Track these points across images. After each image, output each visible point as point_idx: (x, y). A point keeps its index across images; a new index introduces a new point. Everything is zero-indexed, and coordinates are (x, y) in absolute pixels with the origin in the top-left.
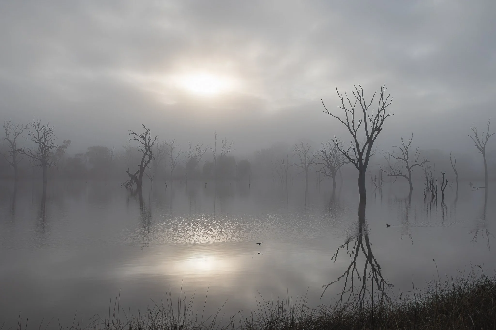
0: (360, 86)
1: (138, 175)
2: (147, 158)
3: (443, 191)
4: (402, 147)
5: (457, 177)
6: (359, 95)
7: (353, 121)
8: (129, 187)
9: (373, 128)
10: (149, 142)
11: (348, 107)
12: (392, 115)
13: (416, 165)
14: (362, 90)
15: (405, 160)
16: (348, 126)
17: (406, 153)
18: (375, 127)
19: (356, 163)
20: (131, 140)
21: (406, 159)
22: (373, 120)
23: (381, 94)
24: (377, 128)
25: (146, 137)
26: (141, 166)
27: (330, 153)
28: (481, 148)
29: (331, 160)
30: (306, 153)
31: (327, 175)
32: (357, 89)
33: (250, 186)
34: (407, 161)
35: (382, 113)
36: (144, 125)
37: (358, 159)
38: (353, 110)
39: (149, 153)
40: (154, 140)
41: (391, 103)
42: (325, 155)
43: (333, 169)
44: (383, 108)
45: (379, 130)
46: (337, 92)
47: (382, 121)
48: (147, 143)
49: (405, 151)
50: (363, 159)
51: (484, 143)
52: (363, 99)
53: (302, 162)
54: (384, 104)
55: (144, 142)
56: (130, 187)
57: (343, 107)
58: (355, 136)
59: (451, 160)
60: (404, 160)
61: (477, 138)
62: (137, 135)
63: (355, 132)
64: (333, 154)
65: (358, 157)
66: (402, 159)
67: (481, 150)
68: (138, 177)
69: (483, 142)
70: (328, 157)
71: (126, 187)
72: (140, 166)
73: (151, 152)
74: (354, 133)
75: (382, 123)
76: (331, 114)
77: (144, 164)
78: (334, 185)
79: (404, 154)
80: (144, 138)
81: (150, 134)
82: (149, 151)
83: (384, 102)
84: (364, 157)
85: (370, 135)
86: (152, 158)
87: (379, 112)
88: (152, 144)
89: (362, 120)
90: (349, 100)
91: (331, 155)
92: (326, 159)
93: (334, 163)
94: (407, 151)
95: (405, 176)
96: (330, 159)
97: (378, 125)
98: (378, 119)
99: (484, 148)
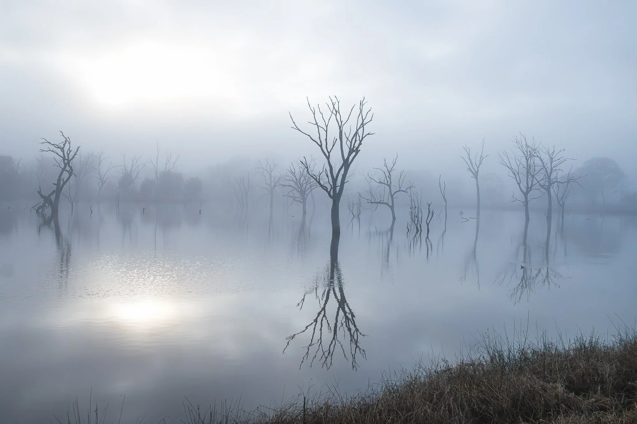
0: (336, 97)
1: (53, 198)
2: (66, 175)
3: (428, 224)
4: (385, 169)
5: (446, 205)
6: (334, 107)
7: (326, 140)
8: (41, 213)
9: (350, 148)
10: (68, 155)
11: (321, 123)
12: (372, 134)
13: (400, 191)
14: (338, 102)
15: (388, 185)
16: (321, 146)
17: (388, 177)
18: (352, 147)
19: (329, 190)
20: (44, 151)
21: (389, 183)
22: (350, 139)
23: (360, 109)
24: (355, 149)
25: (64, 147)
26: (58, 184)
27: (301, 173)
28: (474, 172)
29: (301, 183)
30: (271, 172)
31: (295, 200)
32: (332, 100)
33: (200, 212)
34: (389, 186)
35: (360, 132)
36: (62, 132)
37: (331, 185)
38: (327, 126)
39: (68, 168)
40: (76, 152)
41: (371, 120)
42: (294, 175)
43: (303, 193)
44: (363, 125)
45: (357, 151)
46: (309, 104)
47: (361, 141)
48: (66, 155)
49: (387, 174)
50: (337, 186)
51: (478, 166)
52: (339, 114)
53: (267, 183)
54: (363, 121)
55: (61, 154)
56: (42, 211)
57: (315, 123)
58: (328, 158)
59: (440, 185)
60: (386, 184)
61: (470, 159)
62: (52, 145)
63: (329, 153)
64: (304, 174)
65: (332, 184)
66: (384, 183)
67: (473, 174)
68: (53, 199)
69: (476, 164)
70: (298, 177)
71: (37, 211)
72: (56, 186)
73: (71, 167)
74: (327, 154)
75: (360, 144)
76: (300, 131)
77: (62, 182)
78: (305, 212)
79: (386, 178)
80: (62, 149)
81: (69, 143)
82: (69, 166)
83: (364, 118)
84: (339, 183)
85: (346, 157)
86: (73, 176)
87: (357, 130)
88: (73, 157)
89: (336, 139)
90: (322, 114)
91: (301, 176)
92: (295, 180)
93: (305, 185)
94: (390, 174)
95: (387, 204)
96: (300, 181)
97: (356, 145)
98: (356, 138)
99: (477, 172)
